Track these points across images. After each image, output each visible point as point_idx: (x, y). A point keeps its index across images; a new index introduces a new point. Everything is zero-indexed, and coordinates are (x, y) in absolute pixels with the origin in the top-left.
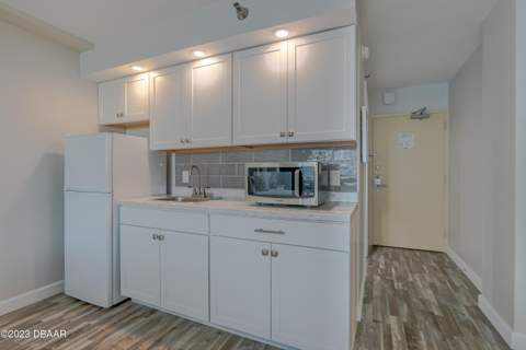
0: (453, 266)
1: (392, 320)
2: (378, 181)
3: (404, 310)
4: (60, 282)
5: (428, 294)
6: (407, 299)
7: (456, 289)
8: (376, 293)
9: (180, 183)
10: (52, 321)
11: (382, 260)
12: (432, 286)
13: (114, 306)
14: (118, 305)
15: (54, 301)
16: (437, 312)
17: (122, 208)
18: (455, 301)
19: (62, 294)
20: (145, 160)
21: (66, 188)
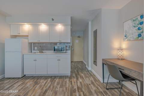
0: (84, 63)
1: (75, 70)
2: (72, 49)
3: (77, 69)
4: (3, 75)
5: (80, 67)
6: (77, 68)
7: (84, 65)
8: (73, 67)
9: (34, 50)
10: (7, 82)
11: (73, 63)
12: (81, 66)
13: (22, 77)
14: (23, 77)
15: (2, 80)
16: (81, 68)
17: (24, 55)
18: (83, 67)
19: (4, 78)
20: (27, 44)
21: (5, 51)
